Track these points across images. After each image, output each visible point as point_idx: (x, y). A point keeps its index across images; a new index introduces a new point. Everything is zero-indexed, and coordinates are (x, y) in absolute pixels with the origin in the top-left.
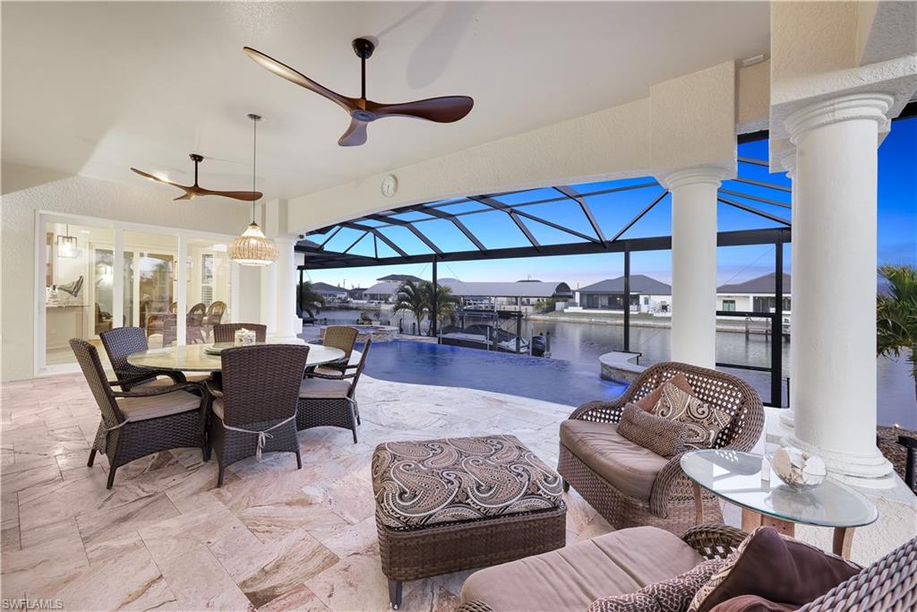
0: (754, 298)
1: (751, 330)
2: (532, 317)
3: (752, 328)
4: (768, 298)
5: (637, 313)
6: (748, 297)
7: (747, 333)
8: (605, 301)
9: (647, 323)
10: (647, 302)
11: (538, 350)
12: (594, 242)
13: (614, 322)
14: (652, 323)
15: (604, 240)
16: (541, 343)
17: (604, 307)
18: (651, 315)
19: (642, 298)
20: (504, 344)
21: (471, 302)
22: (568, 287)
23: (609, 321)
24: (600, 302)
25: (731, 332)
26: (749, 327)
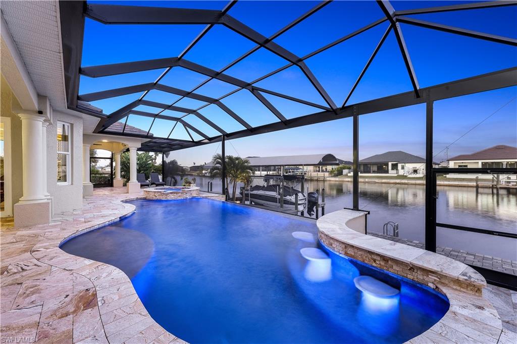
0: (482, 163)
1: (480, 185)
2: (328, 179)
3: (480, 184)
4: (492, 163)
5: (396, 175)
6: (478, 162)
7: (477, 187)
8: (375, 168)
9: (403, 181)
10: (403, 168)
11: (312, 202)
12: (328, 111)
13: (380, 181)
14: (406, 181)
15: (334, 108)
16: (314, 197)
17: (374, 172)
18: (406, 176)
19: (400, 166)
20: (288, 198)
21: (291, 171)
22: (334, 157)
23: (377, 181)
24: (372, 168)
25: (464, 186)
26: (479, 183)
